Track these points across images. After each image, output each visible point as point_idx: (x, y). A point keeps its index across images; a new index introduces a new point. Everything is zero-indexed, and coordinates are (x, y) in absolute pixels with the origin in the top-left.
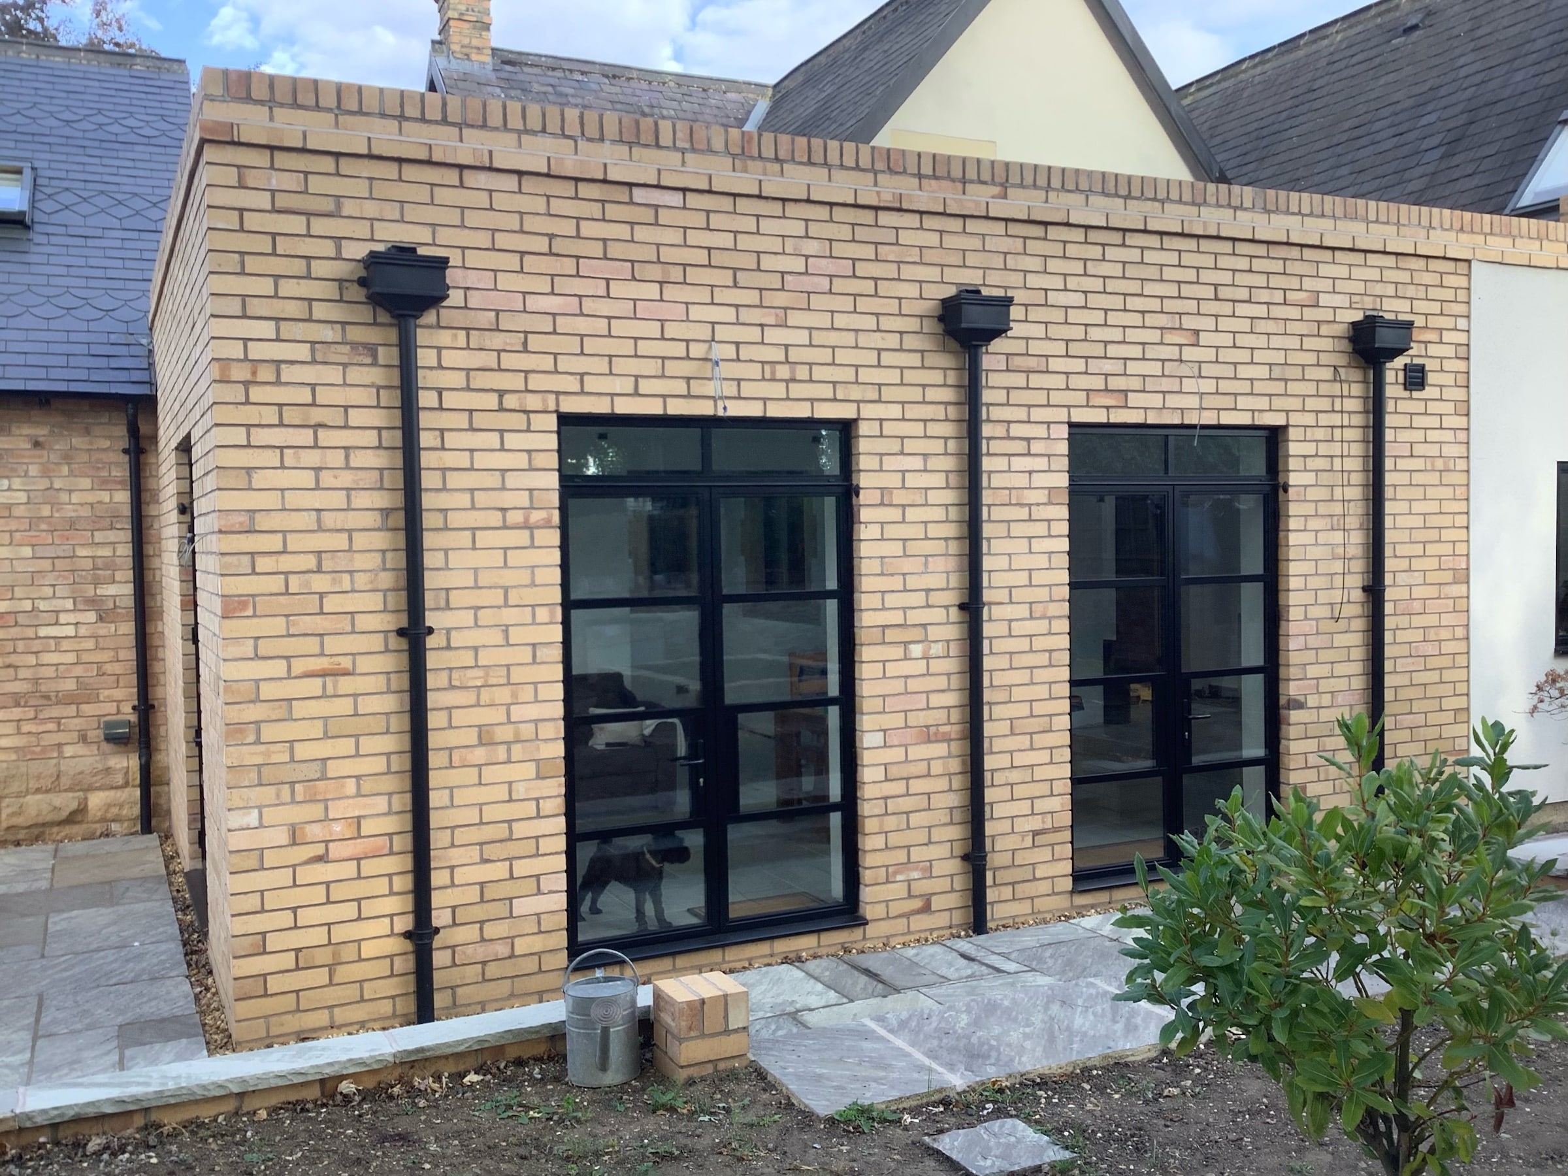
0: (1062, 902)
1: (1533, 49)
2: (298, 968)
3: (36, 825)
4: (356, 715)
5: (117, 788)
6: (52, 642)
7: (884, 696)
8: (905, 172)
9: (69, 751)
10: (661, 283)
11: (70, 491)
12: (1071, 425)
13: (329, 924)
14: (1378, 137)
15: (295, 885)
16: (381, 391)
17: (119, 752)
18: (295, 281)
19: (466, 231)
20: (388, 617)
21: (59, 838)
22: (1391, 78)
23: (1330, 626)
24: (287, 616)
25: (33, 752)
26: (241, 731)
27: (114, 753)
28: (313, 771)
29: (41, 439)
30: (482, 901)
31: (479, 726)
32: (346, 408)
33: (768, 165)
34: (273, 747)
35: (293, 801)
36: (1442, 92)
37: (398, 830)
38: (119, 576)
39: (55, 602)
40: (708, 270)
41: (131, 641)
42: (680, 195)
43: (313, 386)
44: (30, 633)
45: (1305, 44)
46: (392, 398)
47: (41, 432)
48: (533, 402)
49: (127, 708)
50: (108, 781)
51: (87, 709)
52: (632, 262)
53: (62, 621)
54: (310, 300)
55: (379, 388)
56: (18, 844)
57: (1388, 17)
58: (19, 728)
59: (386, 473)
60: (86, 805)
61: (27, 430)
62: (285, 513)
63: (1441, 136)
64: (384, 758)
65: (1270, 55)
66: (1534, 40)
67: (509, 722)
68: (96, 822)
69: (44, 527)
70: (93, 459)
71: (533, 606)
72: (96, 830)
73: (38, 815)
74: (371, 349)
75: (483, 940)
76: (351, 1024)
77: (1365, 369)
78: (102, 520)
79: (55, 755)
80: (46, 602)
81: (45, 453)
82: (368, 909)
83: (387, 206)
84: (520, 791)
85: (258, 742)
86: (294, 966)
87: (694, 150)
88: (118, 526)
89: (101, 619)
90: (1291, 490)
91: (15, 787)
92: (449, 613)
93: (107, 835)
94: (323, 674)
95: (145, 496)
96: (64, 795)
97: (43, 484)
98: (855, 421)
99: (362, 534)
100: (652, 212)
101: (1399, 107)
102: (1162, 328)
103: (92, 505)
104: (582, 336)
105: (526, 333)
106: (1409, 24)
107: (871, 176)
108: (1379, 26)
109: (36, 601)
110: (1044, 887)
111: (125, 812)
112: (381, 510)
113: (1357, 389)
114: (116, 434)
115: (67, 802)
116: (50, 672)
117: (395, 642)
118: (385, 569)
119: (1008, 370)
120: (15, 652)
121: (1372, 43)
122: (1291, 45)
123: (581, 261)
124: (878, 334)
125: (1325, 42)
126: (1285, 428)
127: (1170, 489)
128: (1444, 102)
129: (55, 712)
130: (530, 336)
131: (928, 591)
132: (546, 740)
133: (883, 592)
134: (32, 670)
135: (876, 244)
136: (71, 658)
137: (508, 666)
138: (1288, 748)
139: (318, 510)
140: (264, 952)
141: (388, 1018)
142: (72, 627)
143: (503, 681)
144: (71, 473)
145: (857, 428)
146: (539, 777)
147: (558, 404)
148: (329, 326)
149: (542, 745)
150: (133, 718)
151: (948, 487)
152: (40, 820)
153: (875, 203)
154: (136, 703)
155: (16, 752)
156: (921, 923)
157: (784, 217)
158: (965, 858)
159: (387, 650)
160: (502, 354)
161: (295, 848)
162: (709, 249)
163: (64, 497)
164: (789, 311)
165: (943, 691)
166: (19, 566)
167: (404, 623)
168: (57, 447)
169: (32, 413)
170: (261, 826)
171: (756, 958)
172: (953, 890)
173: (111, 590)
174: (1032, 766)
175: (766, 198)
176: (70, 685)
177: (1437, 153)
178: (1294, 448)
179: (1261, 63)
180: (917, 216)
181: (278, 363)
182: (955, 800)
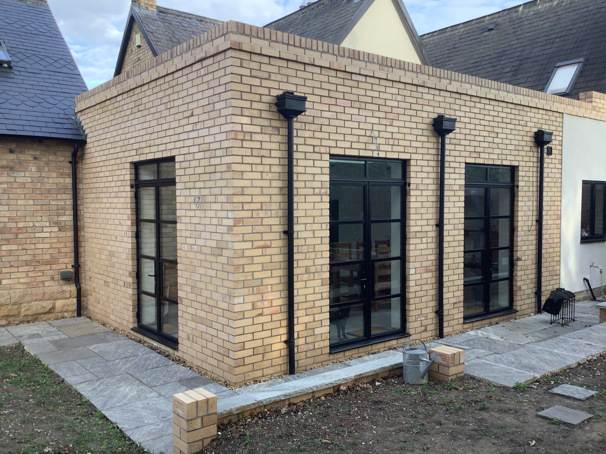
0: (460, 327)
1: (539, 41)
2: (254, 355)
3: (35, 314)
4: (271, 262)
5: (67, 298)
6: (41, 239)
7: (416, 256)
8: (425, 73)
9: (47, 284)
10: (359, 109)
11: (48, 178)
12: (466, 163)
13: (263, 338)
14: (485, 67)
15: (253, 324)
16: (281, 144)
17: (66, 284)
18: (257, 103)
19: (306, 87)
20: (281, 227)
21: (44, 319)
22: (486, 46)
23: (527, 233)
24: (252, 226)
25: (33, 285)
26: (239, 268)
27: (64, 285)
28: (258, 283)
29: (37, 156)
30: (306, 329)
31: (306, 267)
32: (270, 150)
33: (389, 68)
34: (247, 274)
35: (253, 294)
36: (507, 53)
37: (282, 304)
38: (67, 213)
39: (42, 223)
40: (371, 105)
41: (72, 239)
42: (364, 78)
43: (261, 142)
44: (32, 235)
45: (449, 31)
46: (284, 147)
47: (37, 153)
48: (323, 150)
49: (70, 266)
50: (63, 296)
51: (54, 267)
52: (351, 101)
53: (45, 231)
54: (261, 110)
55: (280, 143)
56: (28, 322)
57: (481, 24)
58: (27, 275)
59: (281, 174)
60: (55, 306)
61: (32, 152)
62: (253, 188)
63: (510, 68)
64: (279, 278)
65: (435, 34)
66: (539, 38)
67: (314, 265)
68: (58, 313)
69: (38, 192)
70: (57, 165)
71: (321, 223)
72: (59, 316)
73: (36, 310)
74: (278, 128)
75: (306, 343)
76: (268, 375)
77: (538, 148)
78: (61, 190)
79: (42, 285)
80: (39, 223)
81: (39, 162)
82: (275, 332)
83: (284, 77)
84: (317, 290)
85: (243, 272)
86: (252, 354)
87: (369, 62)
88: (67, 193)
89: (60, 230)
90: (519, 187)
91: (27, 299)
92: (298, 225)
93: (63, 318)
94: (262, 247)
95: (78, 181)
96: (46, 302)
97: (37, 175)
98: (410, 160)
99: (274, 196)
100: (357, 83)
101: (491, 57)
102: (489, 131)
103: (57, 183)
104: (337, 127)
105: (321, 125)
106: (490, 28)
107: (416, 74)
108: (477, 27)
109: (35, 223)
110: (456, 322)
111: (70, 308)
112: (279, 187)
113: (535, 154)
114: (66, 155)
115: (48, 304)
116: (39, 252)
117: (283, 236)
118: (280, 209)
119: (450, 144)
120: (26, 243)
121: (475, 33)
122: (444, 31)
123: (337, 100)
124: (417, 130)
125: (457, 31)
126: (518, 167)
127: (488, 186)
128: (509, 56)
129: (42, 268)
130: (323, 126)
131: (428, 219)
132: (324, 272)
133: (416, 220)
134: (33, 251)
135: (417, 98)
136: (48, 246)
137: (314, 245)
138: (517, 274)
139: (262, 187)
140: (244, 349)
141: (279, 372)
142: (49, 233)
143: (313, 250)
144: (49, 171)
145: (410, 162)
146: (322, 285)
147: (330, 151)
148: (266, 120)
149: (323, 274)
150: (72, 270)
151: (434, 184)
152: (37, 312)
153: (417, 84)
154: (74, 264)
155: (26, 285)
156: (424, 335)
157: (393, 87)
158: (436, 312)
159: (280, 239)
160: (315, 132)
161: (254, 311)
162: (372, 97)
163: (46, 180)
164: (393, 121)
165: (431, 254)
166: (28, 208)
167: (286, 229)
168: (43, 160)
169: (34, 145)
170: (244, 303)
171: (381, 348)
172: (433, 324)
173: (64, 218)
174: (454, 280)
175: (388, 80)
176: (48, 257)
177: (510, 74)
178: (520, 173)
179: (431, 36)
180: (428, 89)
181: (251, 133)
182: (433, 292)
